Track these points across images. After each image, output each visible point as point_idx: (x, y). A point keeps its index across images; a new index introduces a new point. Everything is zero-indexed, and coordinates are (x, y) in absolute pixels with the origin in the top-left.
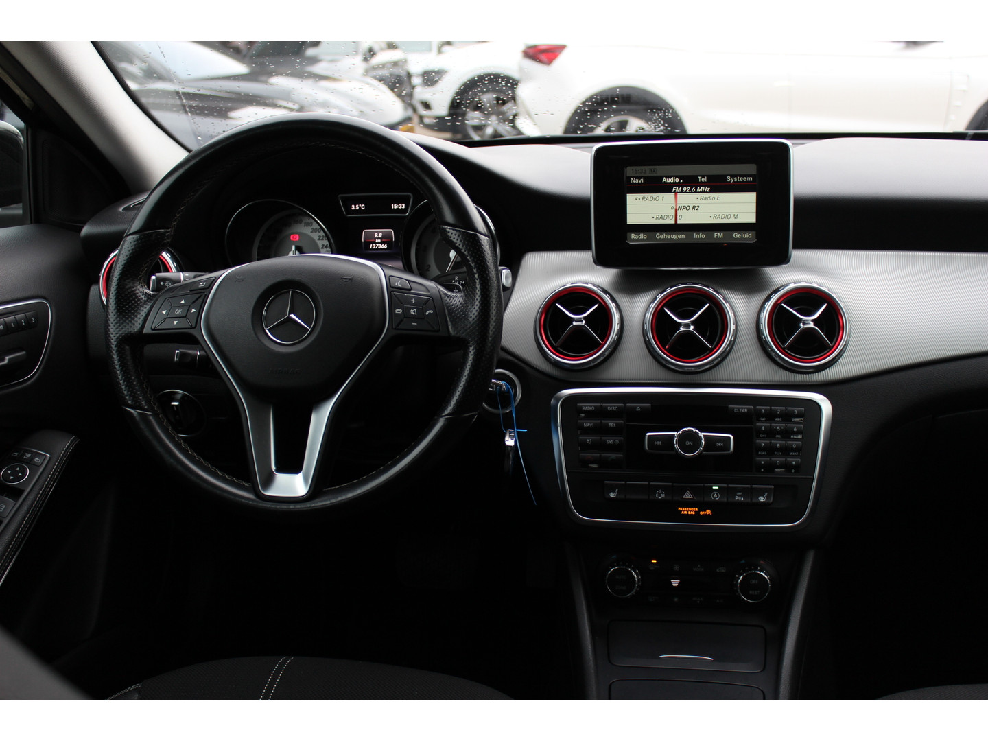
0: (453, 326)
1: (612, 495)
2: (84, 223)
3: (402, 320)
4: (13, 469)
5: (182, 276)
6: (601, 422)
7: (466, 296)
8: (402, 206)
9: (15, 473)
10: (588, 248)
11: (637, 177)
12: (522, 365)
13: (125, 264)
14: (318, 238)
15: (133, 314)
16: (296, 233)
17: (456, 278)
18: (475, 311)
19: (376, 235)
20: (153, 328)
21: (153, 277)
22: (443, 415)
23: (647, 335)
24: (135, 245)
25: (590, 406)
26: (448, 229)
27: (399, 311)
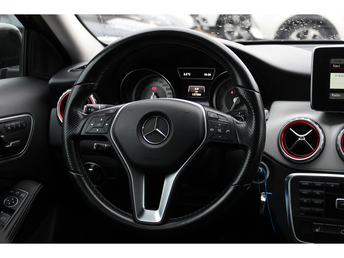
0: (240, 139)
1: (317, 230)
2: (50, 77)
3: (213, 135)
4: (10, 199)
5: (100, 106)
6: (312, 192)
7: (247, 123)
8: (210, 75)
9: (11, 201)
10: (308, 100)
11: (336, 64)
12: (270, 159)
13: (74, 99)
14: (166, 89)
15: (76, 125)
16: (155, 86)
17: (239, 113)
18: (252, 131)
19: (196, 89)
20: (86, 132)
21: (85, 106)
22: (233, 184)
23: (338, 147)
24: (79, 90)
25: (306, 183)
26: (239, 88)
27: (212, 130)
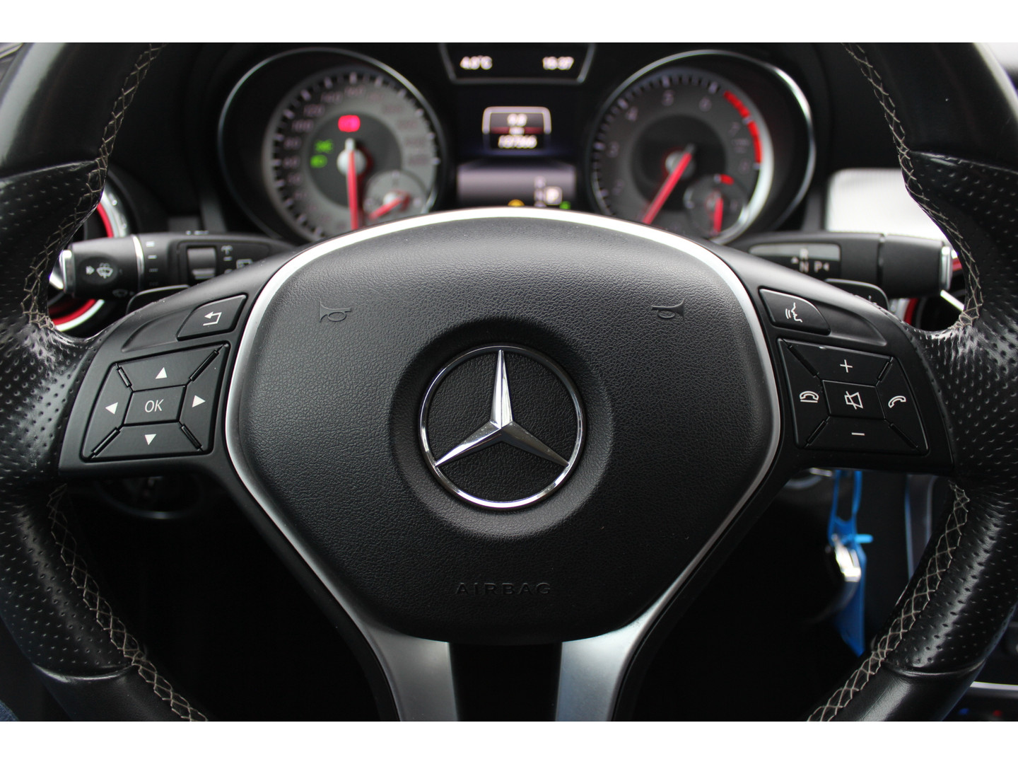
5: (138, 249)
20: (86, 453)
27: (809, 398)
